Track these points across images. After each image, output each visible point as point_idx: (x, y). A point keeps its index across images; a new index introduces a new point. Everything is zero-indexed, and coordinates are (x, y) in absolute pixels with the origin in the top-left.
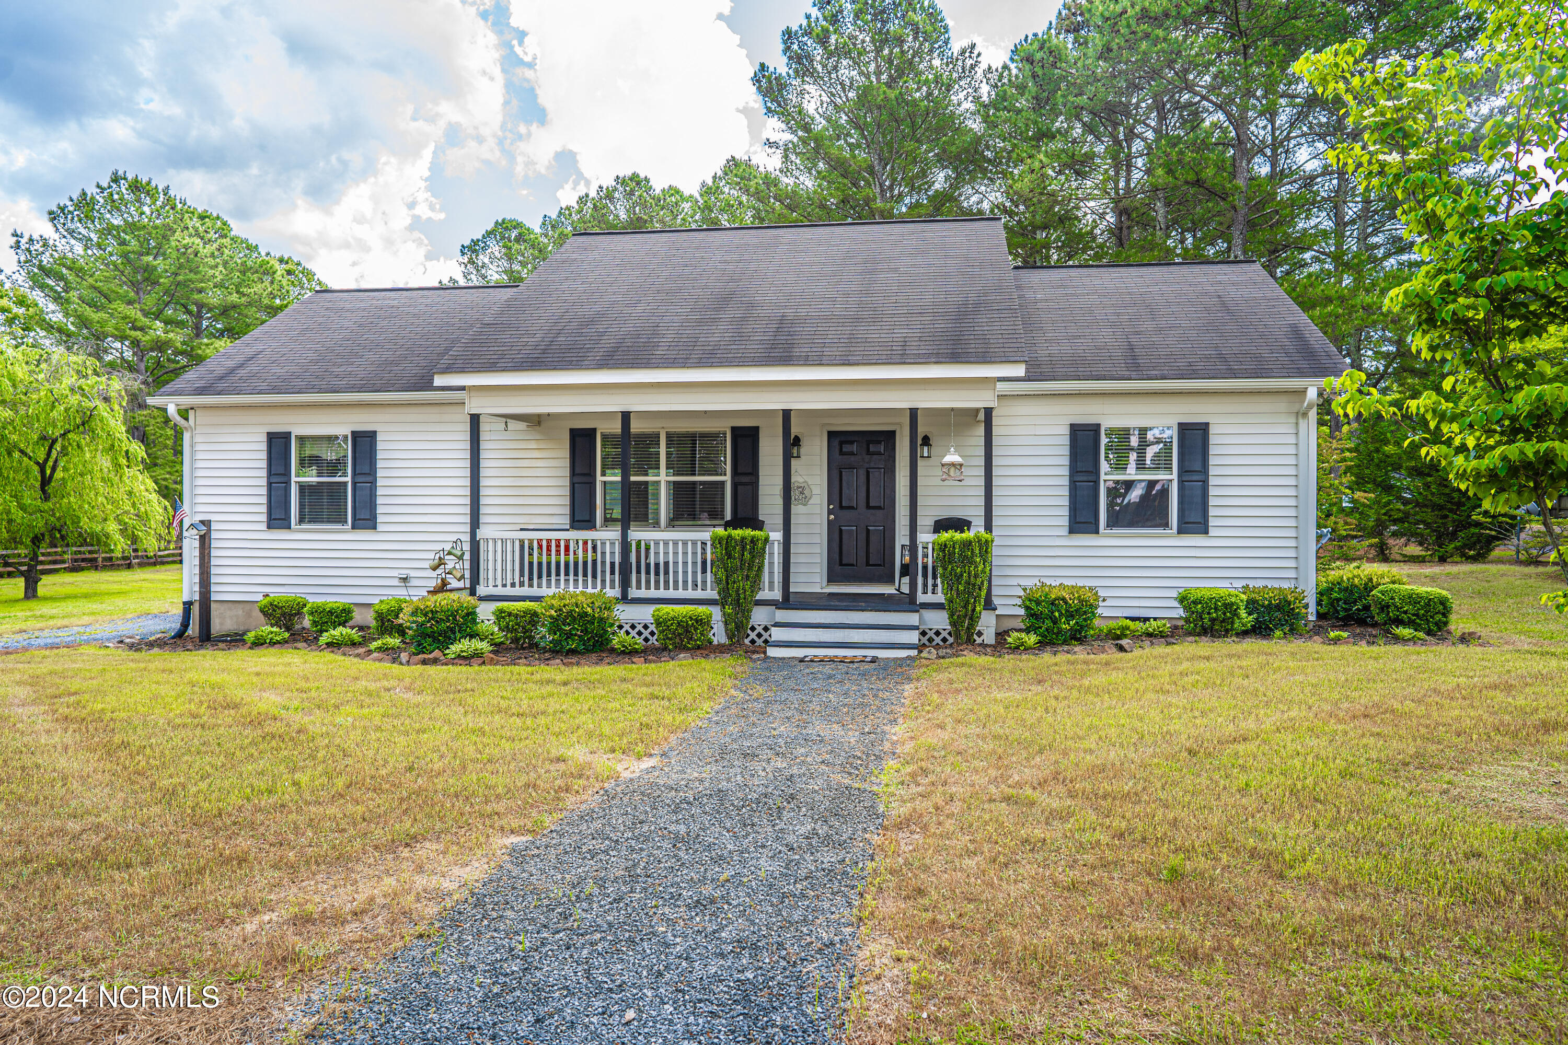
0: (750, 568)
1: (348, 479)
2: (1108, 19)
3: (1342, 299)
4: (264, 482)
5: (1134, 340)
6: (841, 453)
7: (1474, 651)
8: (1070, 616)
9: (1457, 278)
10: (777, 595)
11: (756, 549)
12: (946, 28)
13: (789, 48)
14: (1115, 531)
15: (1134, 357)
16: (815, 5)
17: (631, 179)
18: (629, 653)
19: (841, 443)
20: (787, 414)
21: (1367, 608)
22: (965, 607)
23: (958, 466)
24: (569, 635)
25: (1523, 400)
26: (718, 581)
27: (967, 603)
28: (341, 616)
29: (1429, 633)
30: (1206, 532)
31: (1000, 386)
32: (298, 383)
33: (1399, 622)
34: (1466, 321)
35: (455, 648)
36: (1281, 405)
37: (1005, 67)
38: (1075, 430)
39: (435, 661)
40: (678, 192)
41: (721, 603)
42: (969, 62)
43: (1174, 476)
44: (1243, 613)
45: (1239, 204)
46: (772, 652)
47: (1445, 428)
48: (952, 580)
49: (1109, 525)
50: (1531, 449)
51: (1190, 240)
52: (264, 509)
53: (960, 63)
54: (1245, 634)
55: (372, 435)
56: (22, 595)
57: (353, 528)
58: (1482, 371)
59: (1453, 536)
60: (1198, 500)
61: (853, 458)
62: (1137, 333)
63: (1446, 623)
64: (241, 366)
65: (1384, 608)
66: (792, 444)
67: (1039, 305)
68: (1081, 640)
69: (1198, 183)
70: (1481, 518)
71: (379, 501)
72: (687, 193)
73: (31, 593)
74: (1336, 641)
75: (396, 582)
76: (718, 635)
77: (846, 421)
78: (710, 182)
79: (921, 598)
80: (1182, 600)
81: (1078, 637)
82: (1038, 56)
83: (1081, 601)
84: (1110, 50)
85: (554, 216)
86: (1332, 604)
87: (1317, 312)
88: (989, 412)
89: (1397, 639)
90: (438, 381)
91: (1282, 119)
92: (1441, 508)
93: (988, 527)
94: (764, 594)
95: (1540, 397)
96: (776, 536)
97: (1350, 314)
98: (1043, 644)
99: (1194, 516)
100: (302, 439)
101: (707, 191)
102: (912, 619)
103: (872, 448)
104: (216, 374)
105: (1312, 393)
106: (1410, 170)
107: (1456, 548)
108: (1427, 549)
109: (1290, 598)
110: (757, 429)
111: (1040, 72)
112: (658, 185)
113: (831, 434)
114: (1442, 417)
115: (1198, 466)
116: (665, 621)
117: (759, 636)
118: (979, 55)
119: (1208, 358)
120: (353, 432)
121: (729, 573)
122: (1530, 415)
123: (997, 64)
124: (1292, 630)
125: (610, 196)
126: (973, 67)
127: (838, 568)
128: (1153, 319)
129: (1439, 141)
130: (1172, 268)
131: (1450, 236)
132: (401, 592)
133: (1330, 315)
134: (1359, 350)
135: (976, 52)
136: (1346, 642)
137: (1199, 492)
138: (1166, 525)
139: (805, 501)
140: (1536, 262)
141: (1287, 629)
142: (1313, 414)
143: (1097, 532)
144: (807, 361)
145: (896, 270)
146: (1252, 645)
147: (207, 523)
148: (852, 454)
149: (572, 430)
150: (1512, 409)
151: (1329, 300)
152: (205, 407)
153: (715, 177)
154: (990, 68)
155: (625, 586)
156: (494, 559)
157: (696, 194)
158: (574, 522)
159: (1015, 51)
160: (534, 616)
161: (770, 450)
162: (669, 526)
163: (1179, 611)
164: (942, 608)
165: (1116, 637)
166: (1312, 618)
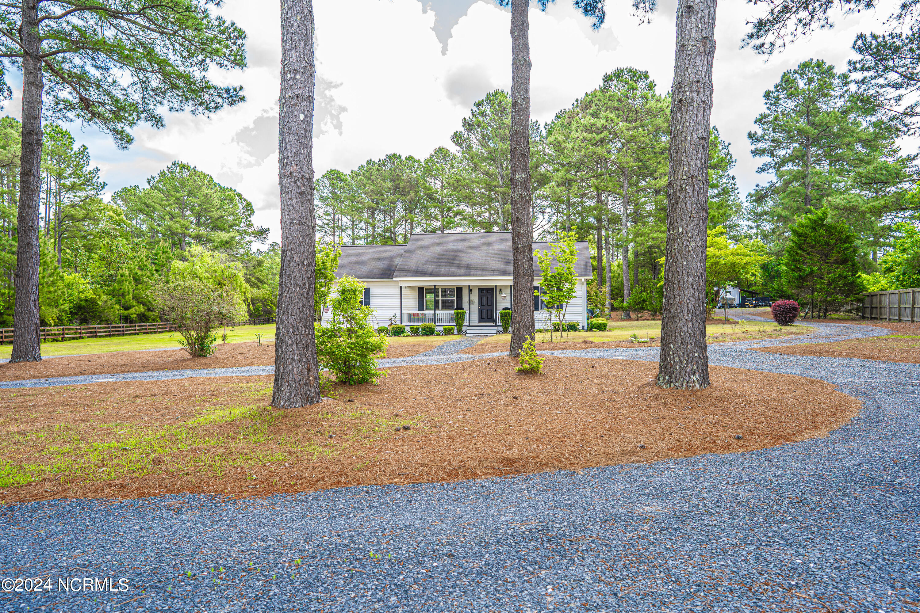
0: (462, 319)
6: (482, 293)
10: (468, 324)
11: (463, 314)
16: (474, 106)
18: (438, 335)
19: (481, 291)
20: (469, 286)
22: (506, 325)
23: (505, 297)
24: (427, 332)
26: (456, 321)
33: (598, 328)
35: (403, 334)
36: (578, 282)
39: (400, 337)
40: (412, 158)
41: (456, 326)
46: (467, 335)
48: (503, 320)
49: (542, 309)
55: (369, 288)
61: (484, 294)
63: (606, 327)
65: (597, 326)
66: (470, 291)
75: (375, 324)
76: (456, 332)
77: (483, 287)
79: (498, 324)
80: (552, 324)
94: (465, 324)
96: (467, 312)
101: (427, 161)
102: (495, 328)
103: (488, 293)
105: (583, 280)
110: (462, 289)
113: (479, 290)
116: (446, 329)
117: (463, 332)
120: (365, 288)
121: (458, 319)
127: (481, 320)
132: (378, 326)
139: (473, 304)
142: (585, 284)
143: (539, 310)
144: (473, 275)
146: (565, 332)
149: (418, 289)
153: (431, 154)
155: (435, 323)
156: (405, 318)
157: (422, 160)
158: (419, 309)
159: (557, 116)
160: (418, 328)
161: (465, 293)
162: (442, 310)
163: (552, 327)
164: (501, 326)
165: (538, 332)
166: (586, 329)
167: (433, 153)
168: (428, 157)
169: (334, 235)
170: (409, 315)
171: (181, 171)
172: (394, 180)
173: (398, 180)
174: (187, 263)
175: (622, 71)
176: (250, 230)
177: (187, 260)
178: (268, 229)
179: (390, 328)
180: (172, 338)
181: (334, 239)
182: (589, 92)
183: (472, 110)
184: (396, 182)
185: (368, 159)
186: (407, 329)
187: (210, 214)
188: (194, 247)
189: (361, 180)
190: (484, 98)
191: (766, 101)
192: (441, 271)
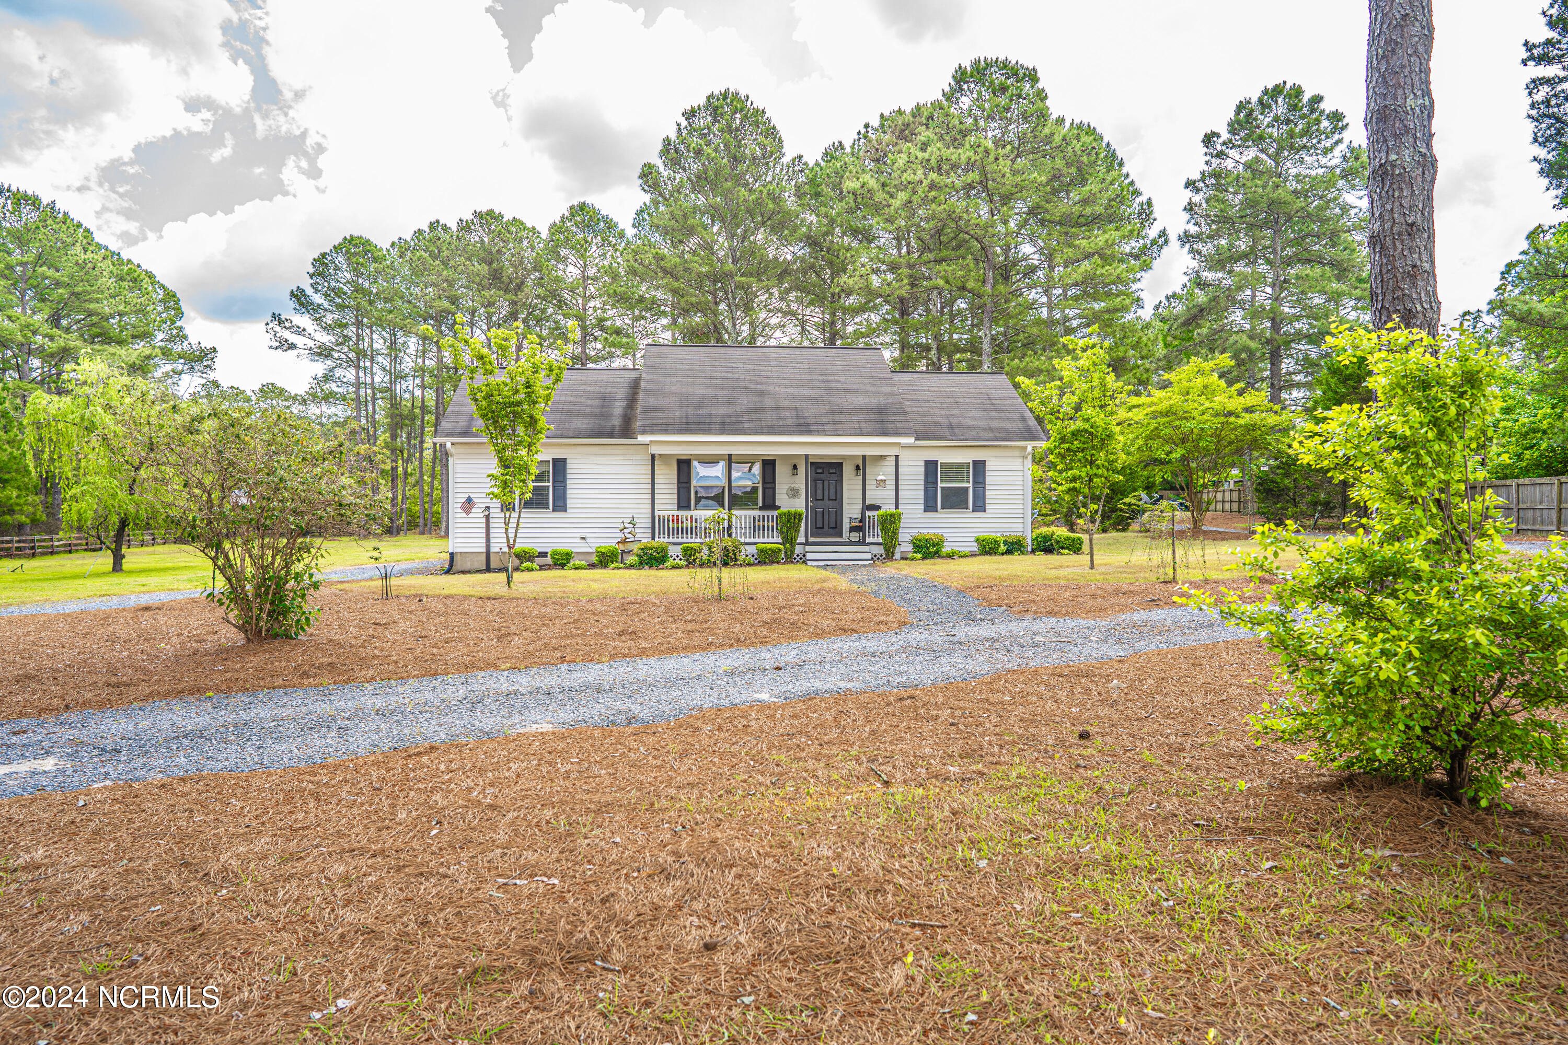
0: (797, 527)
1: (551, 484)
5: (950, 417)
6: (812, 472)
8: (933, 546)
10: (803, 540)
11: (800, 518)
14: (945, 510)
15: (953, 430)
18: (747, 565)
19: (814, 468)
21: (1052, 544)
22: (891, 543)
23: (884, 481)
26: (779, 533)
27: (892, 541)
28: (569, 556)
29: (1075, 552)
30: (985, 511)
31: (902, 445)
33: (1063, 548)
35: (667, 564)
36: (1017, 453)
38: (928, 463)
41: (784, 544)
43: (971, 485)
44: (1002, 545)
45: (988, 302)
46: (810, 563)
48: (886, 531)
49: (943, 507)
53: (791, 169)
54: (1003, 554)
55: (566, 461)
56: (110, 568)
57: (555, 511)
59: (1109, 517)
60: (982, 496)
61: (822, 476)
62: (952, 415)
63: (1081, 548)
64: (472, 419)
65: (1058, 542)
66: (794, 467)
68: (939, 557)
69: (963, 288)
70: (1122, 507)
71: (568, 496)
73: (117, 567)
74: (1041, 556)
75: (579, 540)
76: (782, 557)
77: (820, 459)
79: (868, 540)
80: (977, 541)
81: (936, 555)
83: (937, 540)
86: (1038, 544)
88: (897, 457)
89: (1063, 554)
90: (641, 438)
91: (1012, 224)
93: (897, 507)
94: (799, 540)
98: (924, 558)
99: (979, 504)
102: (866, 549)
103: (832, 471)
105: (1029, 449)
107: (1110, 524)
109: (1021, 539)
110: (776, 463)
115: (981, 480)
116: (762, 550)
117: (798, 558)
119: (985, 430)
120: (554, 459)
121: (788, 529)
124: (1023, 553)
127: (815, 530)
128: (959, 407)
135: (803, 161)
136: (1045, 556)
137: (982, 492)
138: (967, 508)
139: (799, 496)
141: (1020, 552)
142: (1030, 457)
143: (938, 511)
144: (818, 433)
145: (839, 381)
146: (1006, 558)
148: (819, 471)
149: (678, 461)
152: (462, 444)
157: (543, 228)
158: (680, 507)
159: (828, 153)
160: (699, 550)
161: (782, 471)
163: (974, 547)
164: (880, 544)
165: (950, 556)
166: (1030, 549)
167: (567, 214)
168: (558, 220)
169: (358, 367)
171: (16, 211)
172: (490, 263)
174: (68, 399)
175: (988, 64)
176: (177, 348)
177: (67, 392)
178: (214, 350)
180: (18, 575)
181: (358, 374)
182: (887, 113)
183: (678, 125)
185: (433, 219)
187: (93, 306)
188: (85, 364)
189: (420, 258)
190: (702, 101)
191: (1205, 150)
192: (742, 422)
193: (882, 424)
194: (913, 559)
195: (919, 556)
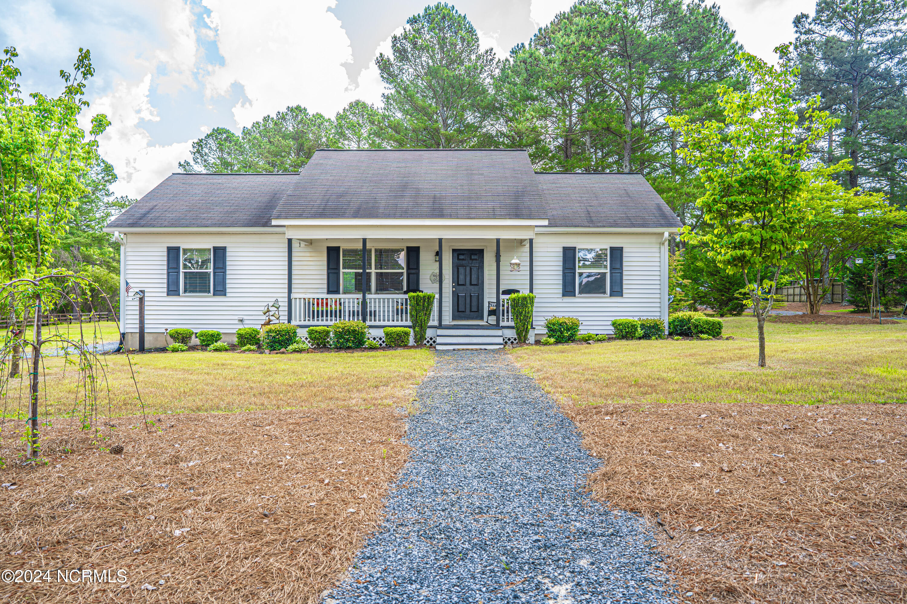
0: (427, 310)
1: (212, 270)
2: (565, 46)
3: (676, 189)
4: (165, 272)
5: (589, 209)
6: (458, 259)
7: (730, 341)
8: (568, 330)
9: (717, 197)
10: (436, 323)
11: (427, 301)
12: (477, 39)
13: (395, 45)
14: (583, 295)
15: (590, 217)
16: (408, 23)
17: (296, 109)
18: (372, 348)
19: (458, 255)
20: (440, 240)
21: (689, 328)
22: (523, 326)
23: (518, 265)
24: (348, 340)
25: (737, 237)
26: (412, 316)
27: (525, 324)
28: (215, 338)
29: (714, 336)
30: (622, 296)
31: (536, 229)
32: (183, 221)
33: (702, 332)
34: (720, 211)
35: (291, 347)
36: (653, 239)
37: (507, 60)
38: (565, 249)
39: (283, 353)
40: (322, 117)
41: (413, 327)
42: (489, 57)
43: (608, 271)
44: (639, 329)
45: (628, 140)
46: (439, 347)
47: (715, 246)
48: (517, 315)
49: (580, 293)
50: (739, 252)
51: (600, 154)
52: (165, 285)
53: (485, 58)
54: (640, 338)
55: (224, 249)
57: (214, 295)
58: (726, 228)
59: (727, 305)
60: (619, 281)
61: (464, 262)
62: (590, 206)
63: (720, 333)
64: (148, 212)
65: (696, 327)
66: (436, 254)
67: (545, 192)
68: (573, 341)
69: (608, 129)
70: (738, 296)
71: (228, 281)
72: (327, 117)
74: (677, 340)
75: (237, 322)
76: (411, 341)
77: (461, 244)
78: (341, 112)
79: (502, 324)
80: (613, 324)
81: (571, 339)
82: (529, 60)
83: (573, 324)
84: (566, 61)
85: (249, 127)
86: (675, 328)
87: (665, 195)
88: (531, 241)
89: (701, 339)
90: (274, 222)
92: (721, 291)
93: (531, 291)
94: (431, 323)
95: (741, 236)
96: (437, 296)
97: (680, 197)
98: (557, 343)
99: (617, 289)
100: (185, 251)
101: (340, 117)
102: (499, 332)
103: (473, 257)
104: (136, 216)
105: (666, 235)
106: (703, 160)
107: (728, 310)
108: (715, 311)
109: (658, 323)
110: (418, 248)
111: (529, 68)
112: (311, 111)
113: (454, 250)
114: (714, 242)
115: (618, 266)
116: (391, 334)
117: (428, 342)
118: (495, 54)
119: (622, 218)
120: (214, 247)
121: (417, 312)
122: (739, 242)
123: (503, 58)
124: (660, 337)
125: (283, 118)
126: (491, 60)
127: (457, 313)
128: (597, 200)
129: (712, 150)
130: (604, 176)
131: (715, 183)
132: (241, 327)
133: (671, 197)
134: (684, 213)
135: (493, 53)
136: (681, 340)
137: (619, 278)
138: (604, 293)
140: (740, 193)
141: (657, 336)
142: (667, 243)
143: (575, 296)
144: (450, 217)
145: (482, 174)
146: (643, 342)
147: (143, 292)
148: (463, 260)
149: (328, 247)
150: (734, 240)
151: (670, 190)
152: (132, 233)
153: (344, 109)
154: (499, 60)
155: (364, 320)
156: (298, 309)
157: (333, 119)
158: (329, 292)
159: (512, 52)
160: (328, 332)
161: (426, 258)
162: (376, 293)
163: (611, 331)
164: (512, 328)
165: (586, 340)
166: (667, 333)
170: (308, 303)
173: (302, 137)
179: (262, 334)
184: (300, 141)
185: (266, 115)
186: (302, 333)
191: (796, 29)
192: (378, 208)
193: (517, 208)
194: (546, 344)
195: (552, 340)
